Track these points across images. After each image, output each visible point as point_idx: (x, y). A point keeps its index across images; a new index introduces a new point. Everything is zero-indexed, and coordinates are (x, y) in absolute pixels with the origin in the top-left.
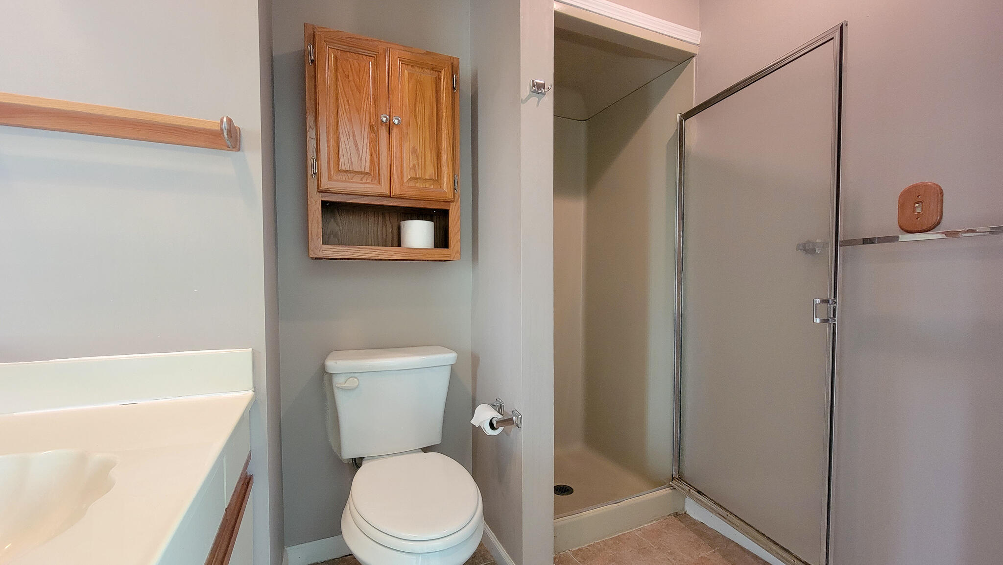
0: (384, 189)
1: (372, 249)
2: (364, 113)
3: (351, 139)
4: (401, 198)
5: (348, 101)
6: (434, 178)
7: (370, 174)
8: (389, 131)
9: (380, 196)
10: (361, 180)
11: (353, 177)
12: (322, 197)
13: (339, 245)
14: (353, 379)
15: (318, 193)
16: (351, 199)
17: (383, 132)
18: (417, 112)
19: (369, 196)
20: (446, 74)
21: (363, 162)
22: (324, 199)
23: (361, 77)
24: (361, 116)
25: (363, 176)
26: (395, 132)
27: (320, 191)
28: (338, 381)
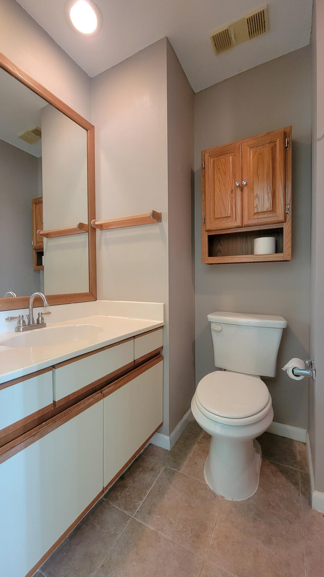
0: (238, 223)
1: (232, 257)
2: (228, 185)
3: (221, 200)
4: (249, 226)
5: (219, 181)
6: (270, 210)
7: (231, 217)
8: (242, 190)
9: (237, 228)
10: (226, 221)
11: (222, 220)
12: (208, 233)
13: (222, 256)
14: (219, 326)
15: (206, 232)
16: (222, 232)
17: (239, 192)
18: (259, 173)
19: (231, 229)
20: (280, 141)
21: (227, 211)
22: (209, 235)
23: (226, 167)
24: (226, 187)
25: (227, 219)
26: (246, 190)
27: (206, 231)
28: (213, 326)
